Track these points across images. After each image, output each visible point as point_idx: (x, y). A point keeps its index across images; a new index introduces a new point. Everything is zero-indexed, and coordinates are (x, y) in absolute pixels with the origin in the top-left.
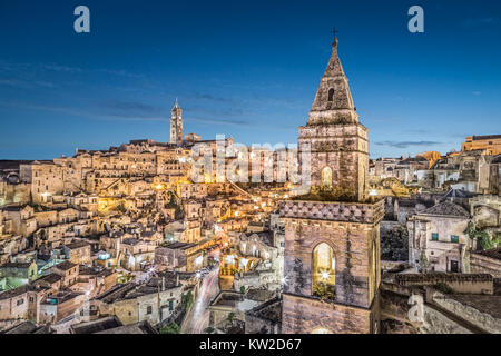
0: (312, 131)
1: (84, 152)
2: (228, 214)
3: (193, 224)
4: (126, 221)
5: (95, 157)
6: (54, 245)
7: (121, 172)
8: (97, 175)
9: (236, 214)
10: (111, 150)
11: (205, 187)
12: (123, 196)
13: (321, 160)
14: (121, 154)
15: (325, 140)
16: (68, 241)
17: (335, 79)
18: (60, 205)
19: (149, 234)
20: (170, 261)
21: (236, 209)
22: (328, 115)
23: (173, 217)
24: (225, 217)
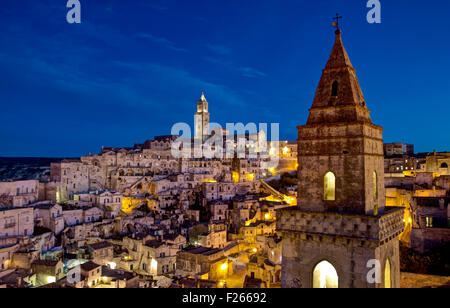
0: (313, 131)
1: (110, 149)
2: (258, 216)
3: (218, 227)
4: (149, 222)
5: (119, 155)
6: (80, 244)
7: (145, 171)
8: (122, 174)
9: (267, 216)
10: (136, 147)
11: (232, 187)
12: (147, 195)
13: (322, 164)
14: (144, 151)
15: (326, 141)
16: (92, 241)
17: (338, 70)
18: (85, 204)
19: (172, 237)
20: (193, 265)
21: (267, 211)
22: (330, 112)
23: (198, 219)
24: (254, 220)
